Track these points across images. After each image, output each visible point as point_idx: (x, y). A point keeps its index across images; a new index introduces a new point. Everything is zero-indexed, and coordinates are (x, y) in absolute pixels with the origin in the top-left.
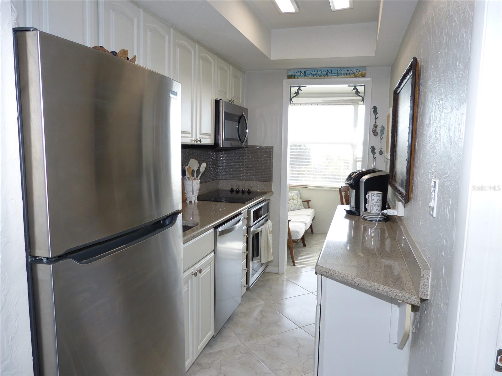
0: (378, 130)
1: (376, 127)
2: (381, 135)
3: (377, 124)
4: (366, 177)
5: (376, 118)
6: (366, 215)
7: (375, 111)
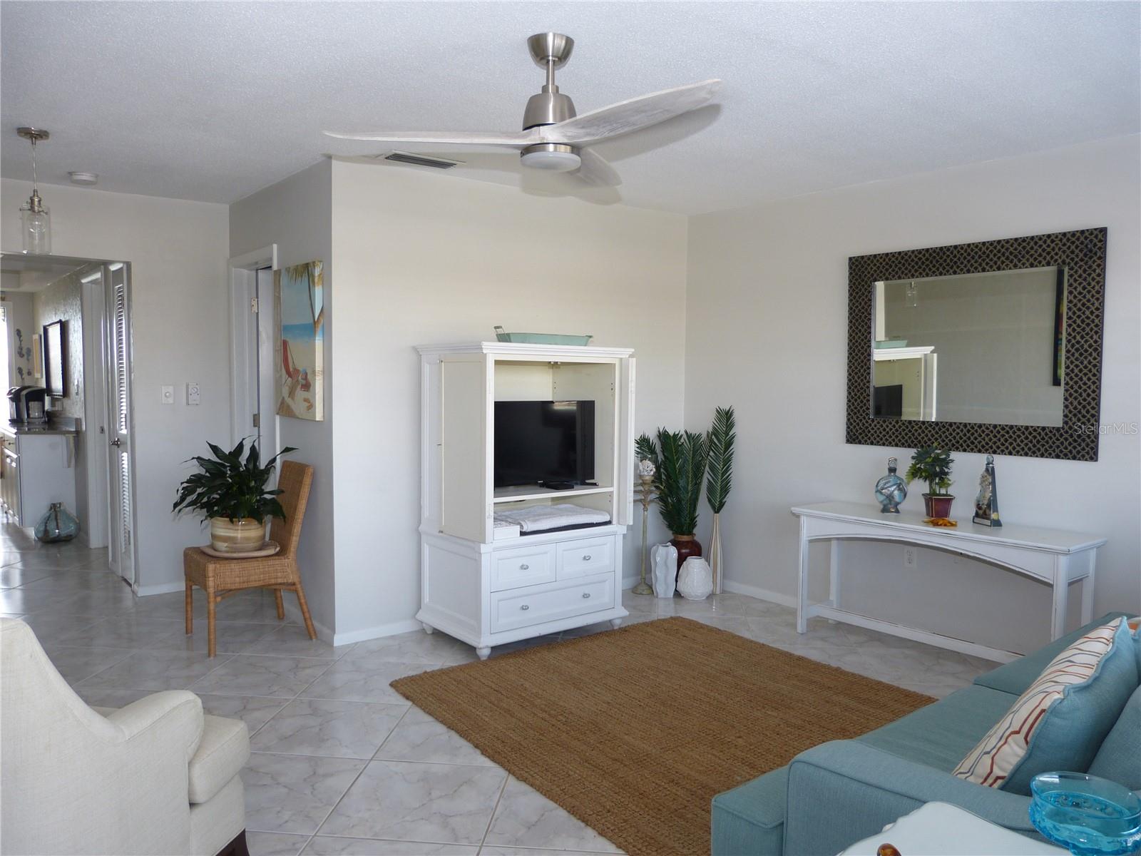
0: (24, 351)
1: (21, 349)
2: (28, 357)
3: (23, 346)
4: (24, 392)
5: (21, 341)
6: (30, 420)
7: (19, 333)
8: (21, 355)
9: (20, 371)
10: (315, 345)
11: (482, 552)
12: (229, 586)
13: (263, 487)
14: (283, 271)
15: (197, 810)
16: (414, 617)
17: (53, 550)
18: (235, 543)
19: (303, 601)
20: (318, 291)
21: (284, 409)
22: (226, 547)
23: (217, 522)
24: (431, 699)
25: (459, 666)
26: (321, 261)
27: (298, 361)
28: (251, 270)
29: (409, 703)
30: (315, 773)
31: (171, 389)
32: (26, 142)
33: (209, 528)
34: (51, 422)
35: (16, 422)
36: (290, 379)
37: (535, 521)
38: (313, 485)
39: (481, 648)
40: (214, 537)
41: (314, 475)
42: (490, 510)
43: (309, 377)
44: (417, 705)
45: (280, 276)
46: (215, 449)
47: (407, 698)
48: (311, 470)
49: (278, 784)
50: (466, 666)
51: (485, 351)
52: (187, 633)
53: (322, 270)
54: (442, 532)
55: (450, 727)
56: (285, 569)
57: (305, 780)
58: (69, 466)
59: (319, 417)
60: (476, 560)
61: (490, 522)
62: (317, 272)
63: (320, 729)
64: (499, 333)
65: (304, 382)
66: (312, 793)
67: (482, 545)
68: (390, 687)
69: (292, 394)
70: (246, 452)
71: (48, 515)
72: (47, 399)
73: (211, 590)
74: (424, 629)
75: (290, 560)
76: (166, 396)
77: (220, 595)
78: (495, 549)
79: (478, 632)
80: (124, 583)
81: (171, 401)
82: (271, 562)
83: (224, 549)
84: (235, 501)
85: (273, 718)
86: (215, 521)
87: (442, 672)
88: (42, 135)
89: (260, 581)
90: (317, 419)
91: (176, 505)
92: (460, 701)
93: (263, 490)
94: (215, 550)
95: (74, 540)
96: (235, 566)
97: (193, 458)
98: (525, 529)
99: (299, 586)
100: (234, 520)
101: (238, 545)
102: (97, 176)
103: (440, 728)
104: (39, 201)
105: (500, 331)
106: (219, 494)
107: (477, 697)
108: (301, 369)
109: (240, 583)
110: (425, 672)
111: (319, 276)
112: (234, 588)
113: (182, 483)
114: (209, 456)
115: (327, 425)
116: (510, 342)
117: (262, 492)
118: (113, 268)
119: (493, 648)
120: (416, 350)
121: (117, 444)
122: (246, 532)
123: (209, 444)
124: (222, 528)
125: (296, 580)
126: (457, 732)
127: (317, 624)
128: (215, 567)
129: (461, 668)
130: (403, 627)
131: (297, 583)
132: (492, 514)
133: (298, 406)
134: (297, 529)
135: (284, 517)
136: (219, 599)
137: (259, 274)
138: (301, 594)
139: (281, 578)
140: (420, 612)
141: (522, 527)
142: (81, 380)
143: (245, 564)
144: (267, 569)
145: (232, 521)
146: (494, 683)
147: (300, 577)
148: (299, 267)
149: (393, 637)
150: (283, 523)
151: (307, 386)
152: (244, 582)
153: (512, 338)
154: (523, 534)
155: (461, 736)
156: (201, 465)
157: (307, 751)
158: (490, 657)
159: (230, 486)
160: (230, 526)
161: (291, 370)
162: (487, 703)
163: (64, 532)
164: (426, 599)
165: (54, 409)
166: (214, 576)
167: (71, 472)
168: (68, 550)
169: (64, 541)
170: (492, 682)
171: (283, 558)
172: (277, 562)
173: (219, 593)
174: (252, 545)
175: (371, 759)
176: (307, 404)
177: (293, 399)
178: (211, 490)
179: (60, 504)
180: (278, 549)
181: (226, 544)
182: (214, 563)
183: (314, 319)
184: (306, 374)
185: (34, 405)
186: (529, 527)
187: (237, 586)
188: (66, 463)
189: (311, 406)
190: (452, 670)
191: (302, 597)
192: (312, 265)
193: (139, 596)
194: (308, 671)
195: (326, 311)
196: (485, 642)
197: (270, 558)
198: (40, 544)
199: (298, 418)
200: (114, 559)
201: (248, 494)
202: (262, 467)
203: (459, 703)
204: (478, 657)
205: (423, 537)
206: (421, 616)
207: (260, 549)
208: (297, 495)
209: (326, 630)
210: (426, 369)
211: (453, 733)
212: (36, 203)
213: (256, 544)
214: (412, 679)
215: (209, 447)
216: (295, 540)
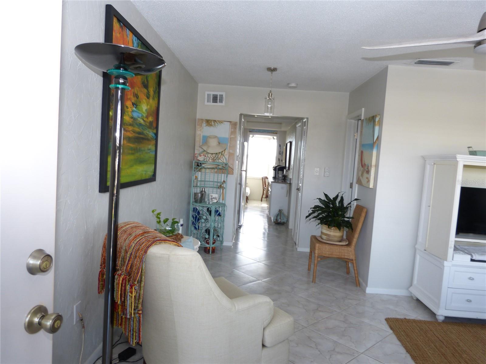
1: (280, 152)
2: (282, 155)
4: (278, 167)
5: (280, 149)
6: (278, 178)
7: (280, 146)
8: (280, 154)
9: (279, 160)
10: (372, 153)
11: (445, 265)
12: (324, 255)
13: (345, 215)
14: (364, 120)
15: (265, 349)
16: (408, 289)
17: (278, 227)
18: (330, 237)
19: (355, 268)
20: (377, 128)
21: (359, 182)
22: (326, 238)
23: (324, 227)
24: (403, 333)
25: (425, 321)
26: (379, 115)
27: (366, 161)
28: (356, 120)
29: (391, 331)
30: (334, 350)
31: (318, 169)
32: (270, 73)
33: (320, 228)
34: (285, 179)
35: (275, 178)
36: (362, 168)
37: (482, 255)
38: (366, 217)
39: (438, 315)
40: (322, 233)
41: (367, 213)
42: (452, 244)
43: (369, 168)
44: (395, 334)
45: (363, 122)
46: (326, 196)
47: (391, 328)
48: (365, 210)
49: (317, 348)
50: (428, 322)
51: (458, 160)
52: (308, 270)
53: (380, 119)
54: (426, 250)
55: (408, 351)
56: (349, 253)
57: (329, 351)
58: (287, 196)
59: (371, 186)
60: (441, 268)
61: (451, 250)
62: (377, 119)
63: (345, 330)
64: (470, 150)
65: (367, 170)
66: (329, 359)
67: (445, 262)
68: (384, 320)
69: (362, 175)
70: (339, 199)
71: (278, 214)
72: (285, 170)
73: (316, 255)
74: (412, 296)
75: (352, 249)
76: (316, 172)
77: (320, 258)
78: (453, 265)
79: (438, 305)
80: (295, 244)
81: (318, 174)
82: (343, 248)
83: (325, 239)
84: (331, 219)
85: (327, 318)
86: (323, 226)
87: (414, 321)
88: (275, 70)
89: (337, 255)
90: (370, 187)
91: (307, 217)
92: (418, 340)
93: (345, 216)
94: (322, 239)
95: (285, 224)
96: (327, 247)
97: (317, 198)
98: (474, 258)
99: (354, 261)
100: (330, 227)
101: (330, 238)
102: (297, 84)
103: (402, 350)
104: (271, 95)
105: (471, 149)
106: (325, 215)
107: (428, 340)
108: (366, 164)
109: (329, 254)
110: (405, 319)
111: (378, 121)
112: (326, 256)
113: (311, 208)
114: (323, 198)
115: (374, 190)
116: (476, 155)
117: (344, 217)
118: (304, 121)
119: (446, 317)
120: (424, 158)
121: (299, 190)
122: (334, 233)
123: (324, 193)
124: (325, 229)
125: (354, 258)
126: (411, 355)
127: (361, 280)
128: (319, 246)
129: (425, 322)
130: (402, 292)
131: (354, 260)
132: (453, 246)
133: (364, 181)
134: (356, 236)
135: (352, 229)
136: (319, 259)
137: (359, 122)
138: (355, 265)
139: (347, 256)
140: (411, 288)
141: (472, 256)
142: (293, 164)
143: (332, 247)
144: (341, 251)
145: (329, 227)
146: (441, 336)
147: (355, 257)
148: (371, 118)
149: (395, 296)
150: (351, 232)
151: (368, 172)
152: (330, 254)
153: (477, 153)
154: (472, 260)
155: (412, 358)
156: (320, 202)
157: (335, 338)
158: (444, 322)
159: (330, 212)
160: (328, 229)
161: (363, 164)
162: (433, 346)
163: (282, 221)
164: (415, 282)
165: (286, 174)
166: (318, 249)
167: (287, 198)
168: (283, 228)
169: (281, 224)
170: (440, 335)
171: (348, 247)
172: (346, 249)
173: (320, 257)
174: (336, 239)
175: (362, 353)
176: (367, 180)
177: (362, 177)
178: (323, 212)
179: (282, 210)
180: (347, 243)
181: (326, 237)
182: (319, 244)
183: (374, 141)
184: (368, 166)
185: (280, 172)
186: (476, 257)
187: (327, 256)
188: (286, 196)
189: (369, 181)
190: (420, 322)
191: (355, 267)
192: (375, 116)
193: (298, 250)
194: (350, 301)
195: (379, 138)
196: (442, 313)
197: (343, 246)
198: (274, 224)
199: (363, 186)
200: (294, 235)
201: (337, 217)
202: (345, 206)
203: (417, 341)
204: (436, 319)
205: (417, 251)
206: (412, 289)
207: (340, 242)
208: (358, 220)
209: (364, 284)
210: (428, 167)
211: (408, 355)
212: (270, 95)
213: (339, 239)
214: (397, 320)
215: (324, 194)
216: (355, 240)
